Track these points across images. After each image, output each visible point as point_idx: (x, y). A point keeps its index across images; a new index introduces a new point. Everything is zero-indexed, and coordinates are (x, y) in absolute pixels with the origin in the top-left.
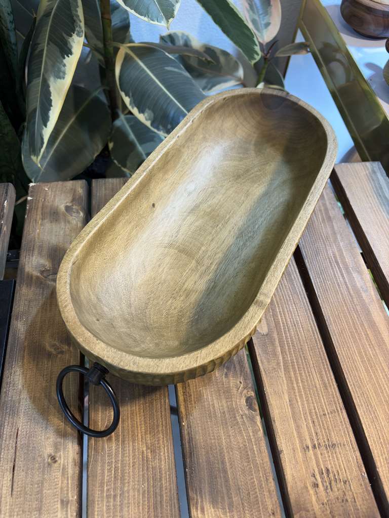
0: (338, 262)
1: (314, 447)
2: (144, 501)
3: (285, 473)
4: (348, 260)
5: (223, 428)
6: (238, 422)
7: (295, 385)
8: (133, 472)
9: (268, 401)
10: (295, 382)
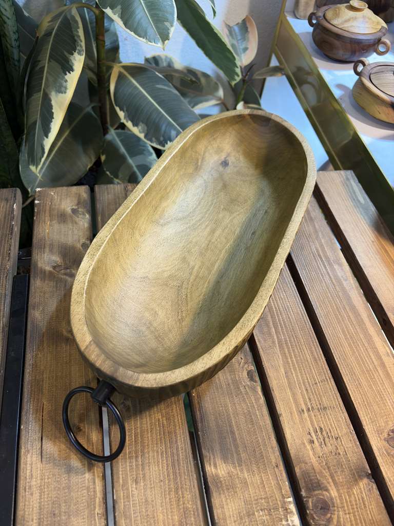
0: (320, 255)
1: (308, 410)
2: (162, 461)
3: (285, 433)
4: (329, 253)
5: (229, 397)
6: (241, 392)
7: (289, 360)
8: (151, 436)
9: (266, 373)
10: (289, 358)
